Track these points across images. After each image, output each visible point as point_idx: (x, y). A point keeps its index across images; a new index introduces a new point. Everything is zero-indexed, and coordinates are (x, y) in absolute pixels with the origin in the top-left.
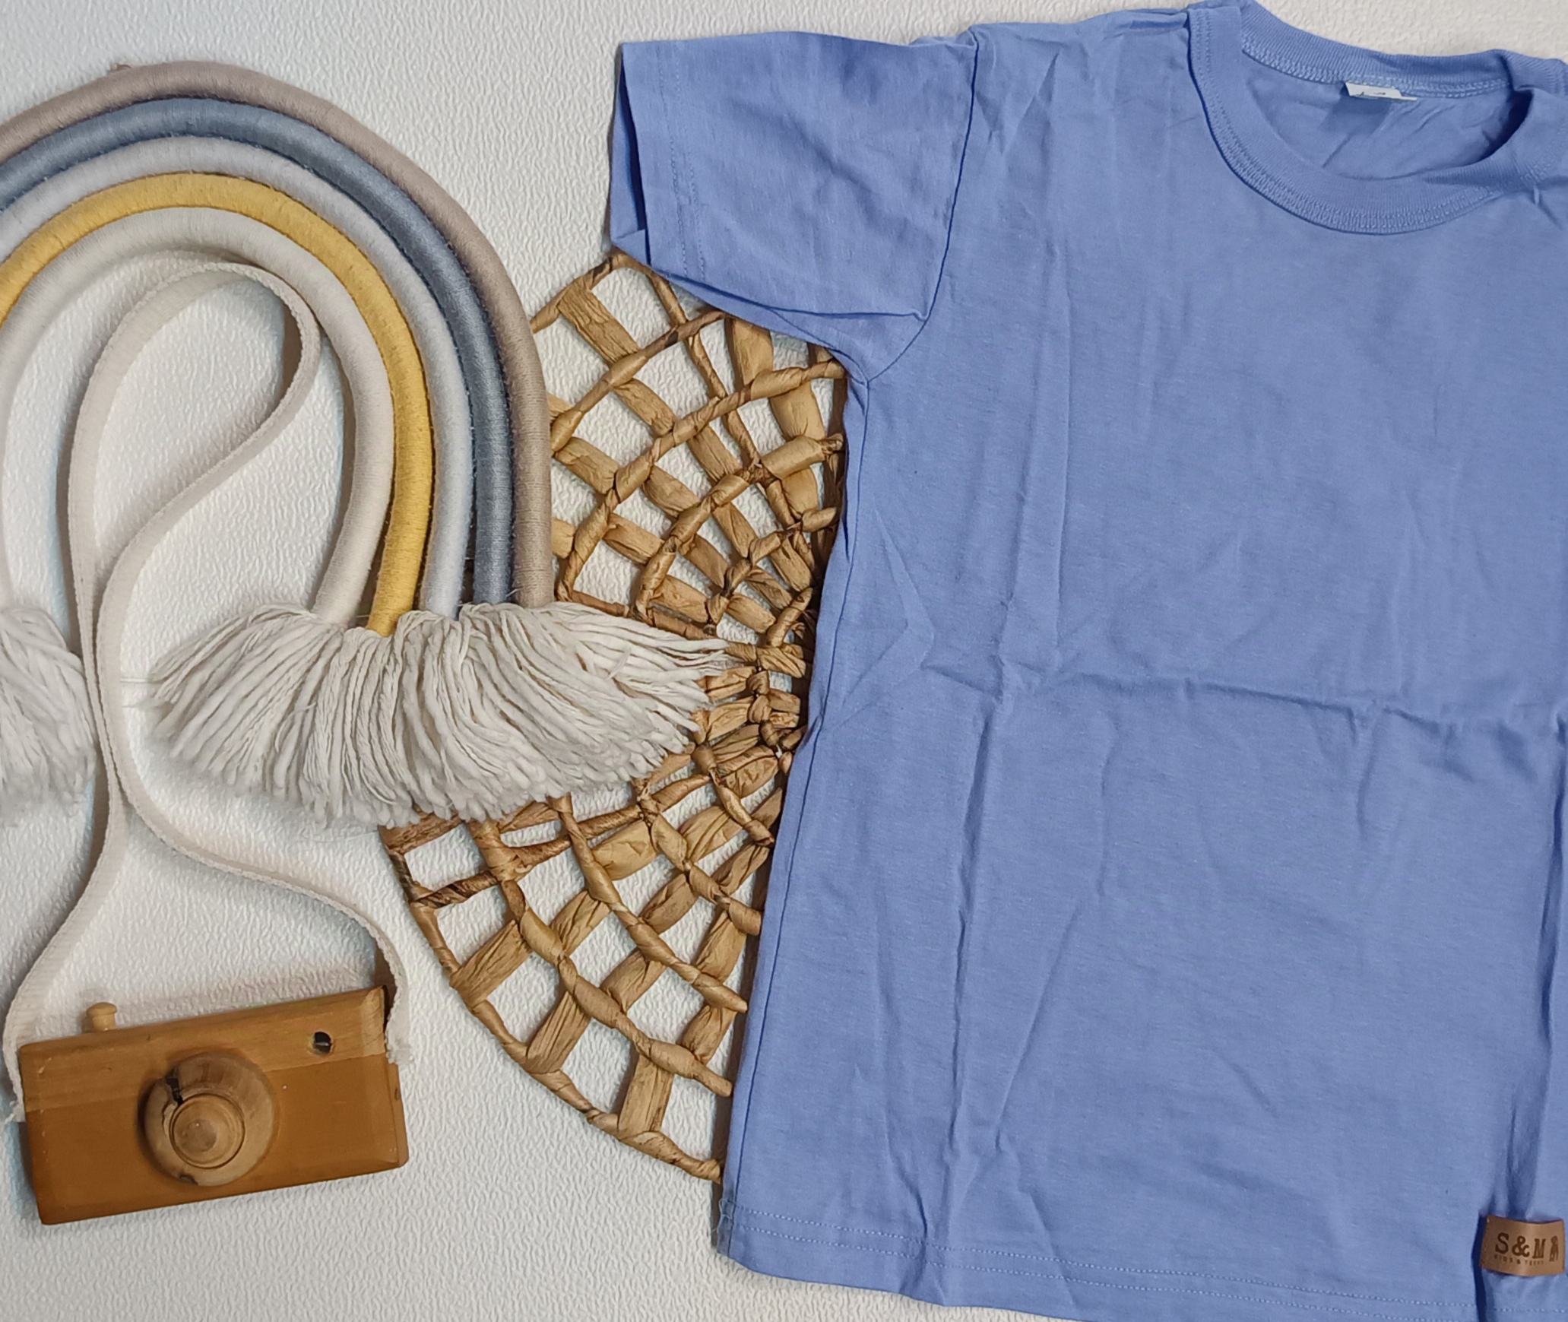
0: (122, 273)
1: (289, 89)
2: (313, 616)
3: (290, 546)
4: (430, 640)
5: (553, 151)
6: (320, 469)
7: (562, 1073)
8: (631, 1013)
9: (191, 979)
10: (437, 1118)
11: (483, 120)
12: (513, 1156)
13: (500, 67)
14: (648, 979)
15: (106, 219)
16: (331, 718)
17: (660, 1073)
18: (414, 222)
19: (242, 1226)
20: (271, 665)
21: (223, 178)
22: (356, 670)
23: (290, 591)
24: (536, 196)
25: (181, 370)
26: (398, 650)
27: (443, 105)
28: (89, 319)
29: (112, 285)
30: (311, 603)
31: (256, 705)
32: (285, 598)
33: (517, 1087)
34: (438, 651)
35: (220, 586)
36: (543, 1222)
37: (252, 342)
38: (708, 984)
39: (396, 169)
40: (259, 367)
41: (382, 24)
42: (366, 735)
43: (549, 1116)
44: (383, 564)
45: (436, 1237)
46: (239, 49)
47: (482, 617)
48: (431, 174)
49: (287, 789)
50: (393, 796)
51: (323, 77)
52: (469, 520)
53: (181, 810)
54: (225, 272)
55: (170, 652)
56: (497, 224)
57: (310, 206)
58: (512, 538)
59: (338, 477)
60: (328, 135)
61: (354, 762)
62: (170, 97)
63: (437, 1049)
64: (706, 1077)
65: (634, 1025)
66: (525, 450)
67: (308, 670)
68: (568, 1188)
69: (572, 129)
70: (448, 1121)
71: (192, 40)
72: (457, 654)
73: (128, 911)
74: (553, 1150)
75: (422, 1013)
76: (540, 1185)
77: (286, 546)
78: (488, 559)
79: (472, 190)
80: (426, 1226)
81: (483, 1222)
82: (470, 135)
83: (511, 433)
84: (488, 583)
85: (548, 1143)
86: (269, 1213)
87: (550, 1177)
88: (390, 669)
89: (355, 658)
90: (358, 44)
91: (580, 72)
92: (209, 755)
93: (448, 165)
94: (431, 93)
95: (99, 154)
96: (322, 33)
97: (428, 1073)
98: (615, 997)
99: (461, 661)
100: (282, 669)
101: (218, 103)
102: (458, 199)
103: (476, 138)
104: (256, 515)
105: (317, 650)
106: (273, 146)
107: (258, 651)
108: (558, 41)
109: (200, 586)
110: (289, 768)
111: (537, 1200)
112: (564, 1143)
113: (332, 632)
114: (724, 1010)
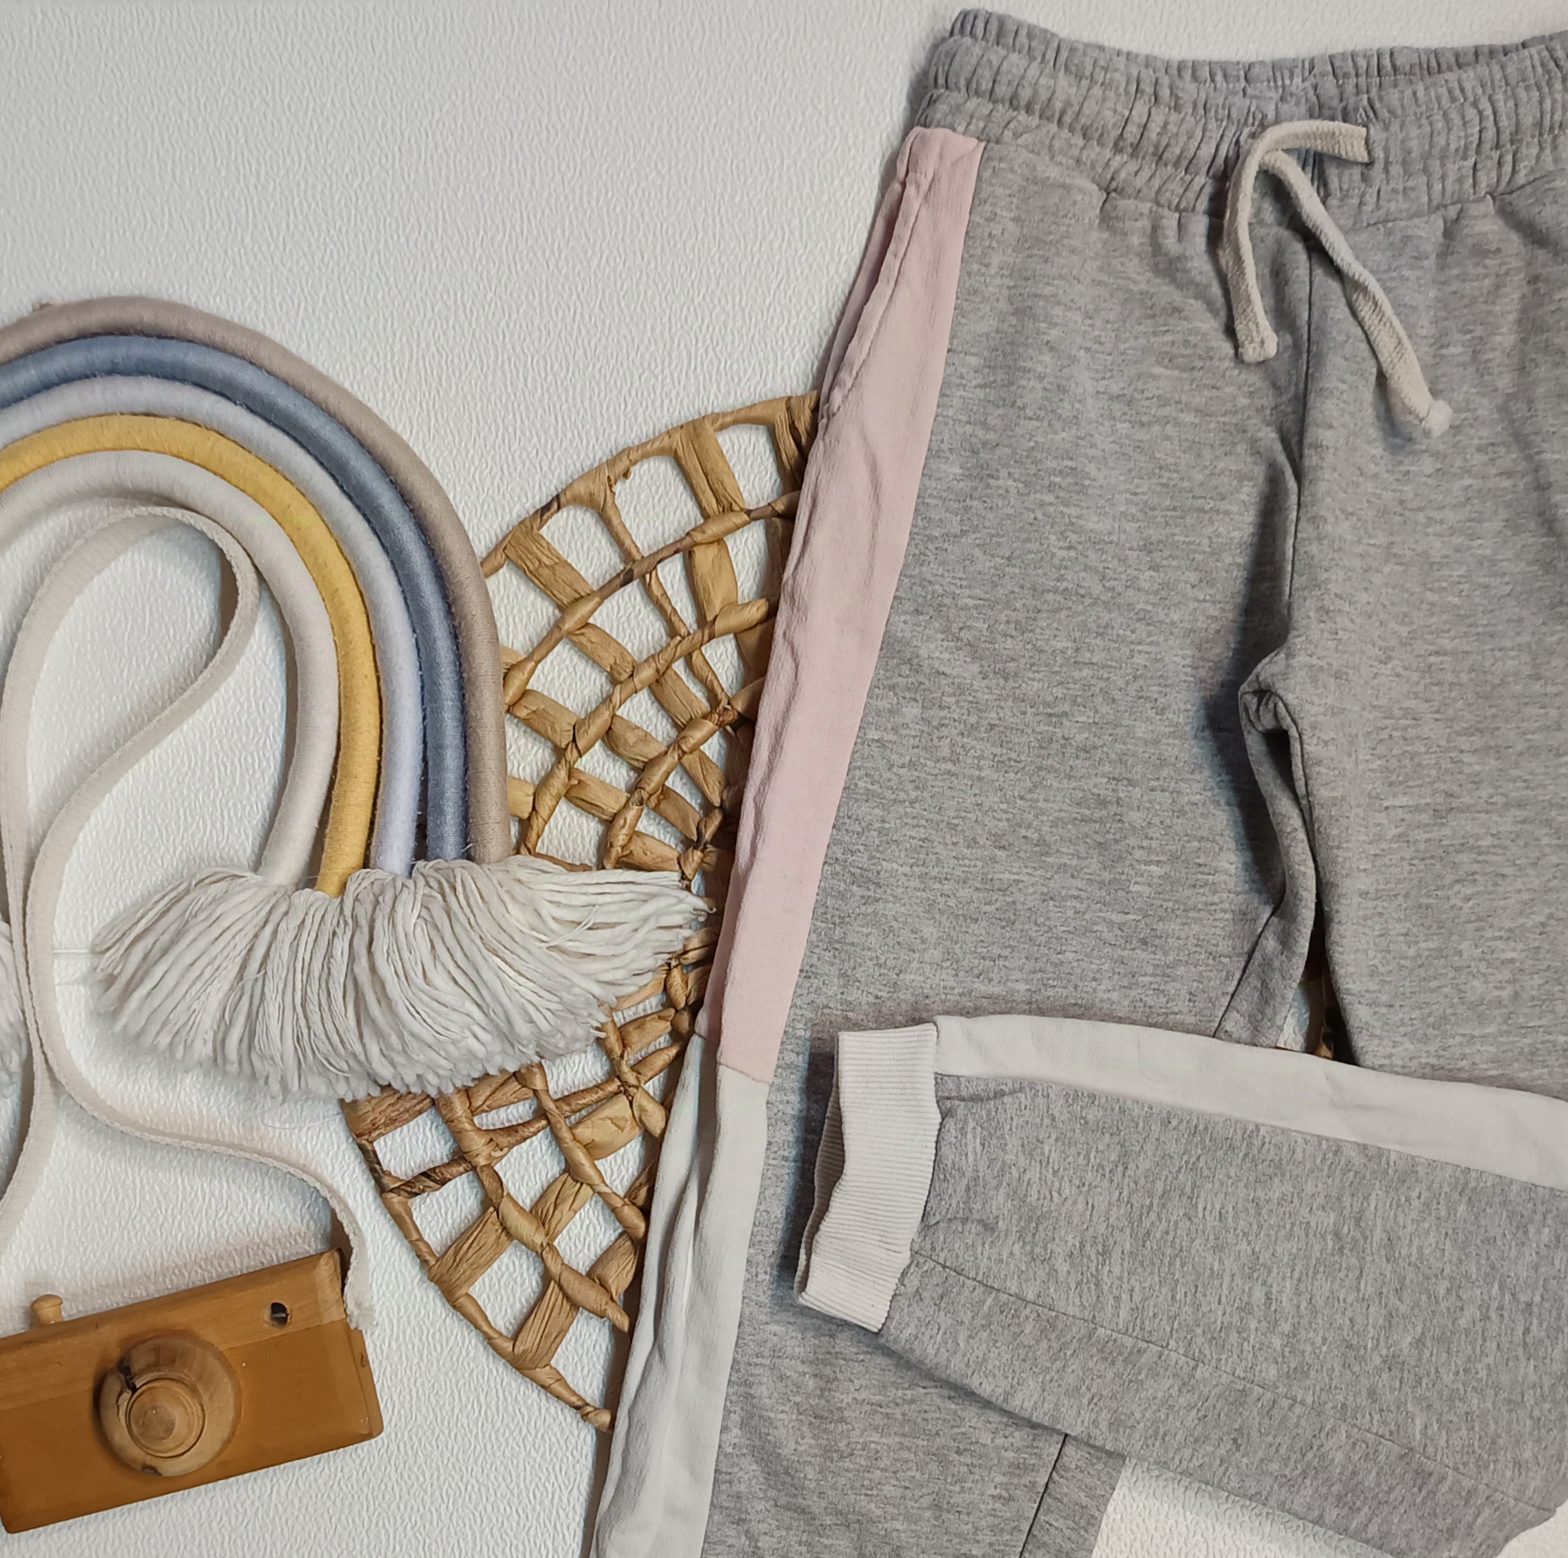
0: (51, 523)
1: (218, 321)
2: (259, 878)
3: (235, 805)
4: (381, 899)
5: (499, 373)
6: (263, 721)
7: (552, 1367)
9: (145, 1265)
10: (407, 1406)
11: (423, 345)
12: (489, 1446)
13: (440, 287)
15: (32, 466)
16: (281, 987)
18: (353, 457)
19: (206, 1525)
20: (216, 930)
21: (152, 419)
22: (305, 934)
23: (236, 852)
24: (482, 422)
25: (115, 622)
26: (347, 911)
27: (381, 332)
28: (19, 573)
29: (40, 536)
30: (257, 866)
31: (201, 974)
32: (231, 860)
33: (491, 1371)
34: (388, 910)
35: (163, 849)
36: (523, 1516)
37: (188, 590)
39: (333, 401)
40: (196, 617)
41: (314, 247)
42: (316, 1003)
43: (525, 1402)
44: (331, 821)
45: (410, 1533)
46: (166, 282)
47: (436, 875)
48: (369, 405)
49: (240, 1063)
50: (345, 1067)
51: (255, 307)
52: (419, 771)
53: (130, 1087)
54: (155, 516)
55: (113, 920)
56: (442, 454)
57: (243, 444)
58: (465, 790)
59: (283, 731)
60: (260, 367)
61: (305, 1031)
62: (94, 335)
63: (404, 1332)
66: (477, 694)
67: (256, 936)
68: (548, 1479)
69: (518, 350)
70: (418, 1409)
71: (117, 274)
72: (409, 914)
73: (78, 1195)
74: (530, 1439)
75: (388, 1295)
76: (518, 1477)
77: (230, 804)
78: (441, 812)
79: (414, 419)
80: (399, 1521)
81: (458, 1516)
82: (410, 361)
83: (461, 678)
84: (441, 837)
85: (525, 1431)
86: (234, 1511)
87: (528, 1468)
88: (340, 932)
89: (303, 922)
90: (290, 270)
91: (525, 289)
92: (154, 1028)
93: (388, 395)
94: (368, 318)
95: (21, 399)
96: (252, 260)
97: (396, 1359)
98: (603, 1284)
99: (414, 920)
100: (228, 935)
101: (144, 339)
102: (399, 430)
103: (417, 363)
104: (198, 773)
105: (264, 913)
106: (203, 383)
107: (203, 916)
108: (501, 259)
109: (142, 850)
110: (241, 1041)
111: (516, 1492)
112: (542, 1431)
113: (279, 895)
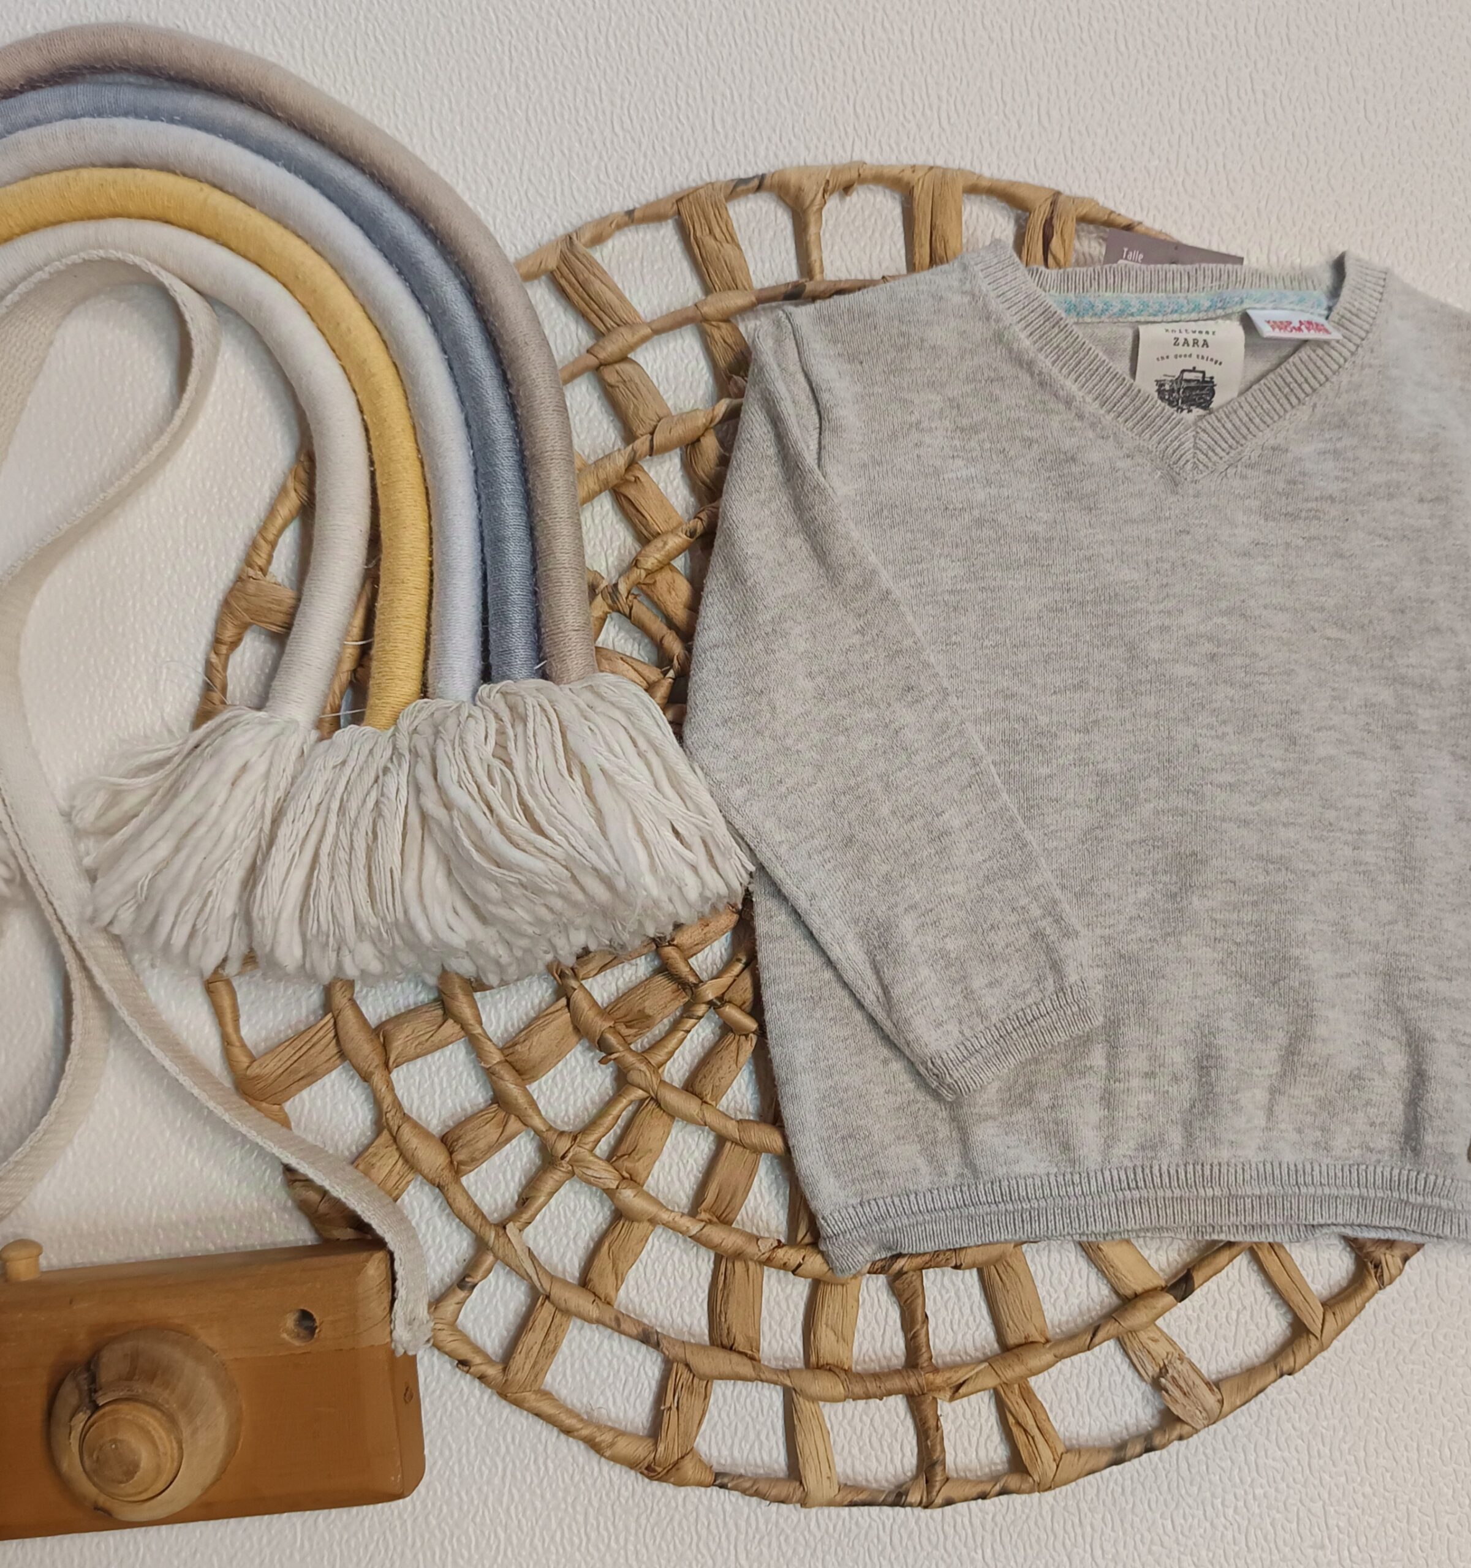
7: (282, 1110)
8: (398, 1076)
14: (437, 1038)
17: (400, 1162)
38: (507, 1077)
64: (452, 1189)
65: (393, 1089)
98: (385, 1047)
114: (513, 1117)
